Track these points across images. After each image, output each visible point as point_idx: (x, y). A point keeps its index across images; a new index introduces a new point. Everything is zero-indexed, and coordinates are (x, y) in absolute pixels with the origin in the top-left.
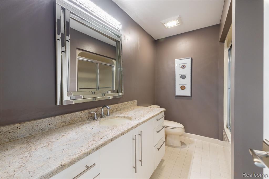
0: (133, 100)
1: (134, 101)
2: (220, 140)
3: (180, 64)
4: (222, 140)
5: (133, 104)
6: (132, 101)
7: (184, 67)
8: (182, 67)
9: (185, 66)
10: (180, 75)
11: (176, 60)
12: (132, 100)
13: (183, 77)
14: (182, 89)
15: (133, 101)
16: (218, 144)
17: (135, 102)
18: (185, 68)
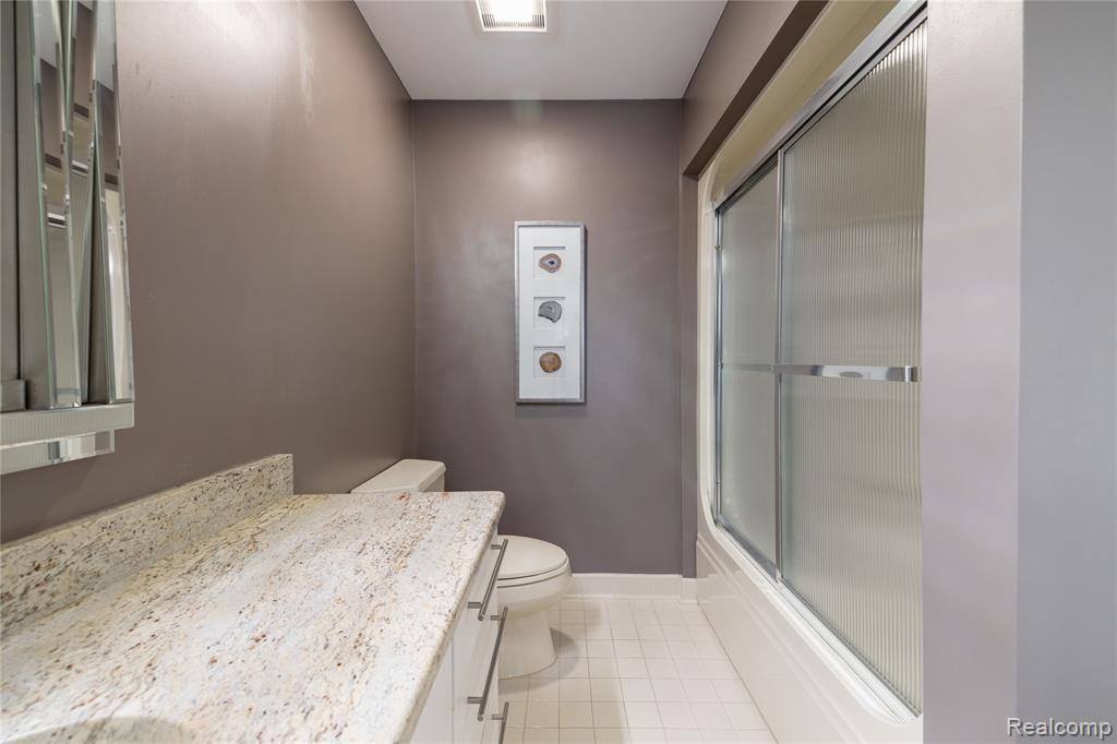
0: (257, 457)
1: (268, 460)
2: (684, 577)
3: (536, 248)
4: (694, 575)
5: (253, 492)
6: (244, 469)
7: (552, 263)
8: (547, 262)
9: (559, 261)
10: (540, 302)
11: (517, 223)
12: (244, 461)
13: (549, 311)
14: (546, 370)
15: (255, 465)
16: (678, 597)
17: (281, 464)
18: (558, 267)
